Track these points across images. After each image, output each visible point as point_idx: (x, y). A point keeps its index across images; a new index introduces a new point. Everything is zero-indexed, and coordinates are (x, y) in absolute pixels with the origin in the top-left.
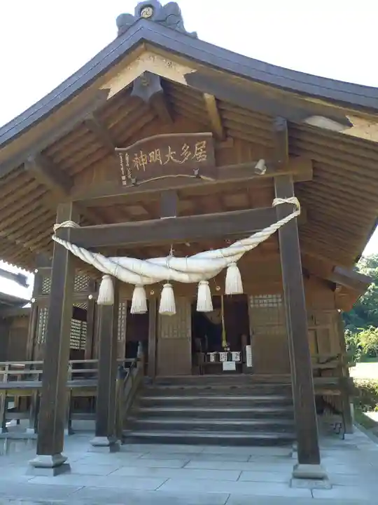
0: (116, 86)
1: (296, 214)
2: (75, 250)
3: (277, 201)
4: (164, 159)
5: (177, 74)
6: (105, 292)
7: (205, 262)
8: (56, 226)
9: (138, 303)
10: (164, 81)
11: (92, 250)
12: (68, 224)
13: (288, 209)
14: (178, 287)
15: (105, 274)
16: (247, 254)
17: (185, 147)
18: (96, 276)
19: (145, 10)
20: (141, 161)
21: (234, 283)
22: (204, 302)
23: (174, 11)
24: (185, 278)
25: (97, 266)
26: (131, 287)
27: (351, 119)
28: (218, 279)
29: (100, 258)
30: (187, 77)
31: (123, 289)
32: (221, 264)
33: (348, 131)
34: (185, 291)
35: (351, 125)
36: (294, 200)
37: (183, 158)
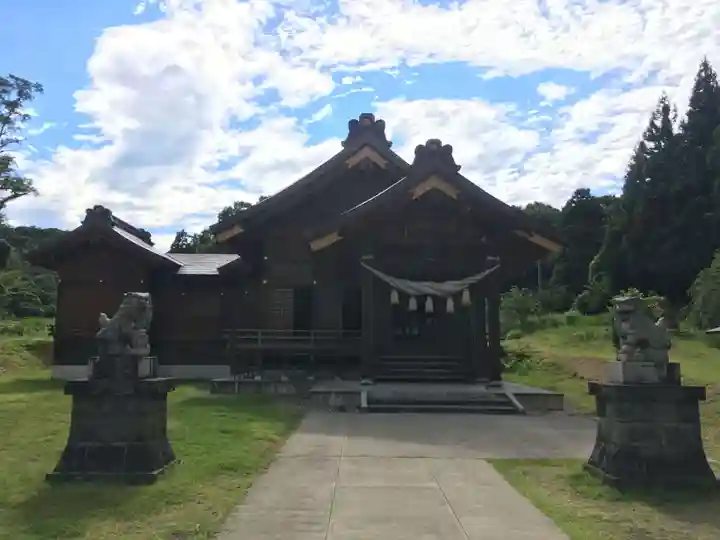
1: (498, 266)
2: (376, 272)
3: (489, 258)
5: (452, 192)
6: (395, 298)
7: (450, 286)
8: (363, 258)
9: (413, 305)
10: (445, 195)
11: (388, 273)
12: (372, 256)
13: (493, 264)
14: (434, 297)
15: (392, 288)
16: (473, 284)
18: (388, 288)
21: (466, 297)
22: (450, 305)
23: (449, 149)
24: (439, 294)
25: (392, 284)
26: (409, 296)
27: (534, 234)
28: (457, 296)
29: (393, 279)
30: (457, 195)
31: (404, 297)
32: (459, 289)
33: (531, 239)
34: (440, 301)
35: (533, 237)
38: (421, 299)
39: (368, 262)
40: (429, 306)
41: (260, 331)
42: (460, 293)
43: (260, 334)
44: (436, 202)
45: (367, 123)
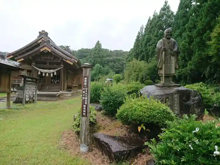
0: (42, 50)
2: (35, 67)
5: (50, 51)
6: (39, 73)
7: (52, 71)
10: (48, 51)
11: (37, 68)
12: (34, 64)
13: (62, 66)
14: (48, 73)
16: (57, 71)
18: (38, 71)
20: (44, 57)
21: (55, 74)
22: (52, 75)
28: (53, 73)
29: (39, 69)
30: (51, 51)
31: (42, 73)
32: (54, 71)
36: (63, 65)
38: (46, 73)
39: (33, 65)
40: (47, 75)
42: (54, 72)
44: (46, 52)
45: (43, 32)
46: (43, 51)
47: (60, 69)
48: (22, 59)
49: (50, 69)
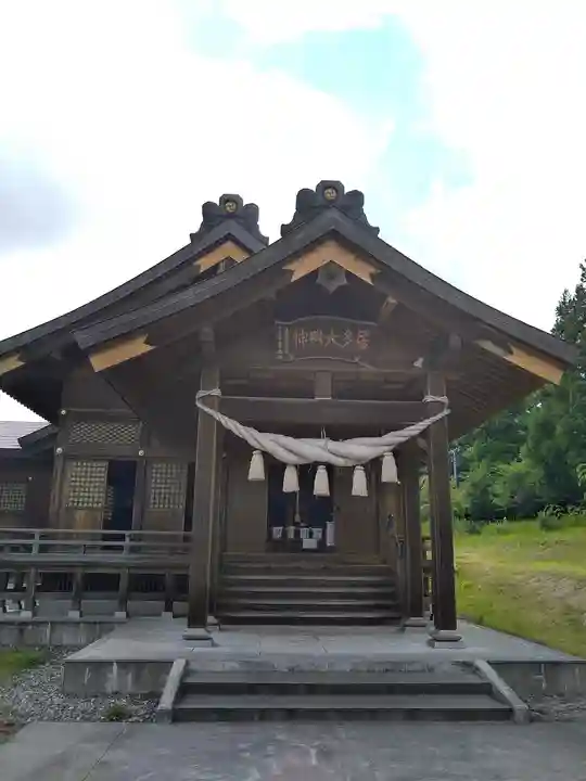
0: (300, 270)
1: (446, 412)
3: (429, 398)
4: (325, 341)
5: (364, 272)
6: (257, 469)
7: (361, 448)
8: (201, 393)
9: (291, 482)
12: (217, 391)
13: (439, 407)
14: (330, 468)
15: (256, 449)
16: (401, 444)
17: (348, 334)
18: (243, 450)
19: (330, 191)
20: (302, 338)
21: (389, 472)
23: (357, 197)
24: (340, 462)
25: (252, 442)
26: (283, 466)
27: (514, 349)
29: (255, 433)
30: (372, 276)
31: (275, 468)
33: (509, 358)
35: (511, 353)
36: (444, 399)
37: (343, 343)
38: (307, 472)
39: (206, 400)
40: (321, 485)
41: (37, 531)
42: (378, 460)
43: (37, 537)
44: (333, 287)
45: (230, 207)
46: (315, 273)
47: (424, 434)
48: (139, 347)
49: (339, 433)
